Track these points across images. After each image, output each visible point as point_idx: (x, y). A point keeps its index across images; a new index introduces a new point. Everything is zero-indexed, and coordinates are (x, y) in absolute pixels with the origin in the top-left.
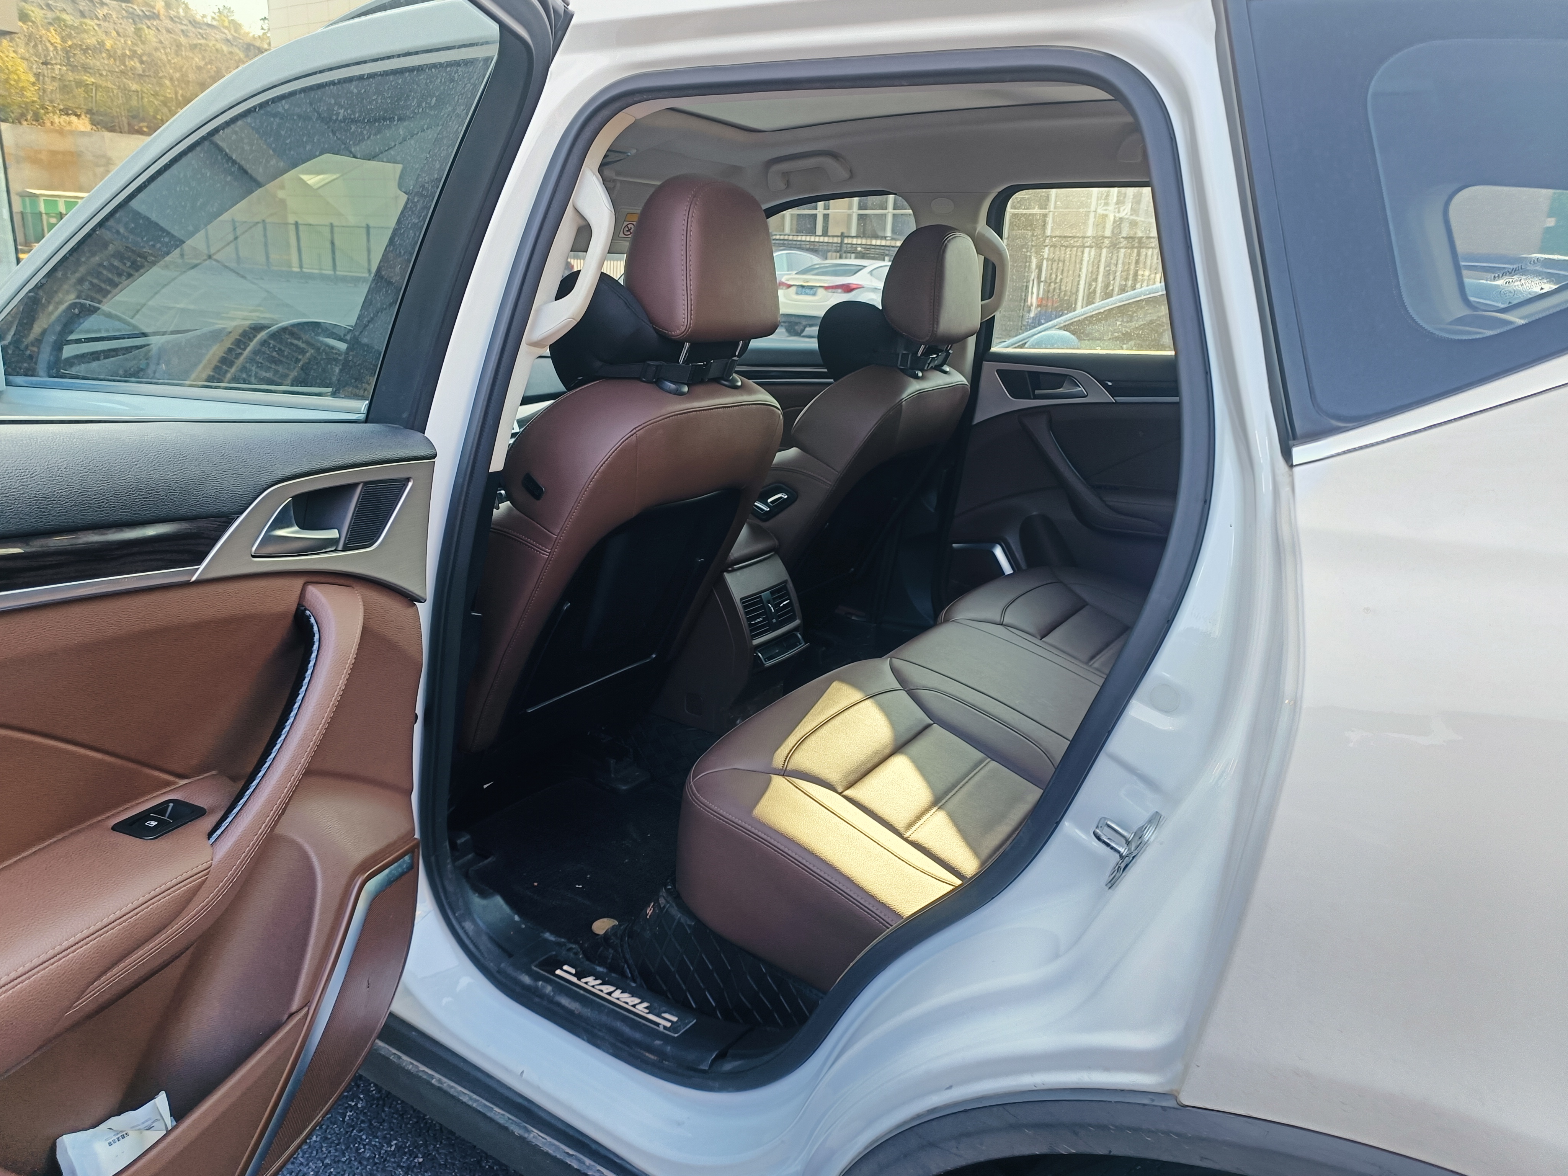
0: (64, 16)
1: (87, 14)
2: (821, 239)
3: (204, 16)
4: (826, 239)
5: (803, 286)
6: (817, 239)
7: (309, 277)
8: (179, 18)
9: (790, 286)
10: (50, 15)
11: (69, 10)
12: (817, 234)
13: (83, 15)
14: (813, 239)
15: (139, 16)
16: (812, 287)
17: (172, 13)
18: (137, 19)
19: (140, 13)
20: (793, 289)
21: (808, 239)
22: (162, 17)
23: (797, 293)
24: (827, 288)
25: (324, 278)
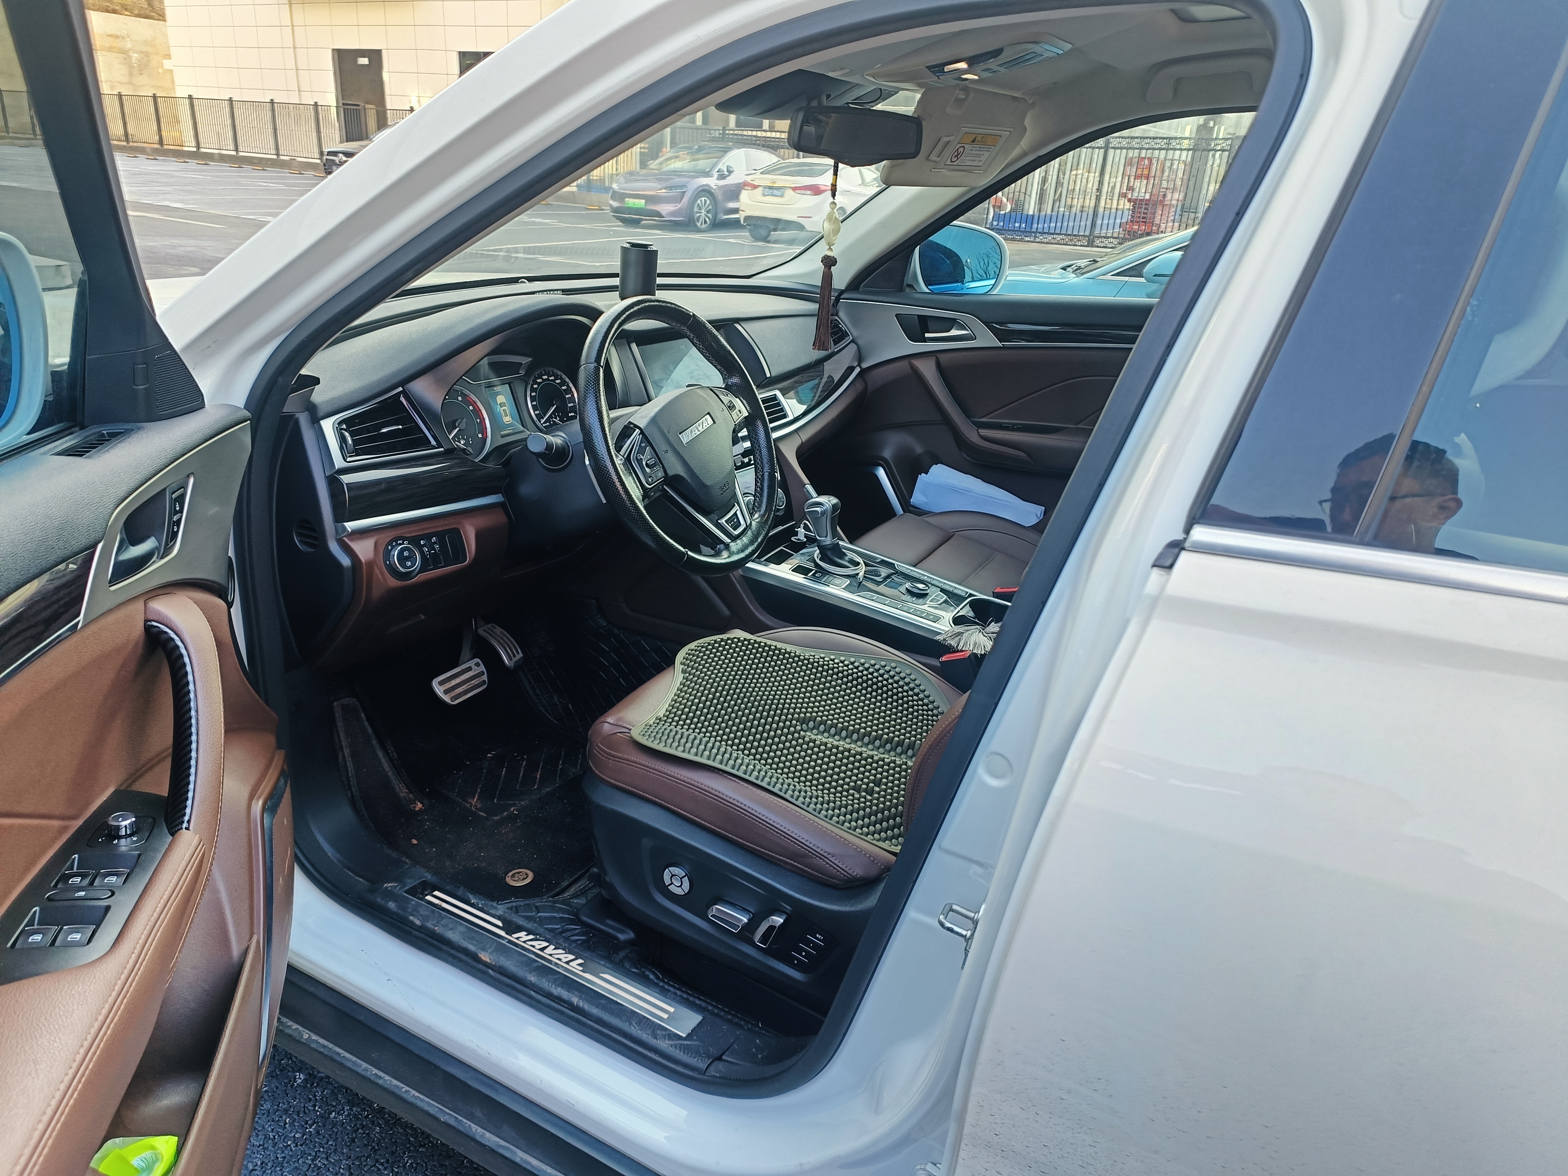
2: (769, 134)
4: (773, 135)
5: (770, 188)
6: (764, 134)
7: (209, 157)
9: (755, 187)
12: (764, 128)
14: (759, 134)
16: (779, 188)
20: (760, 189)
21: (754, 133)
23: (764, 195)
24: (794, 189)
25: (223, 158)
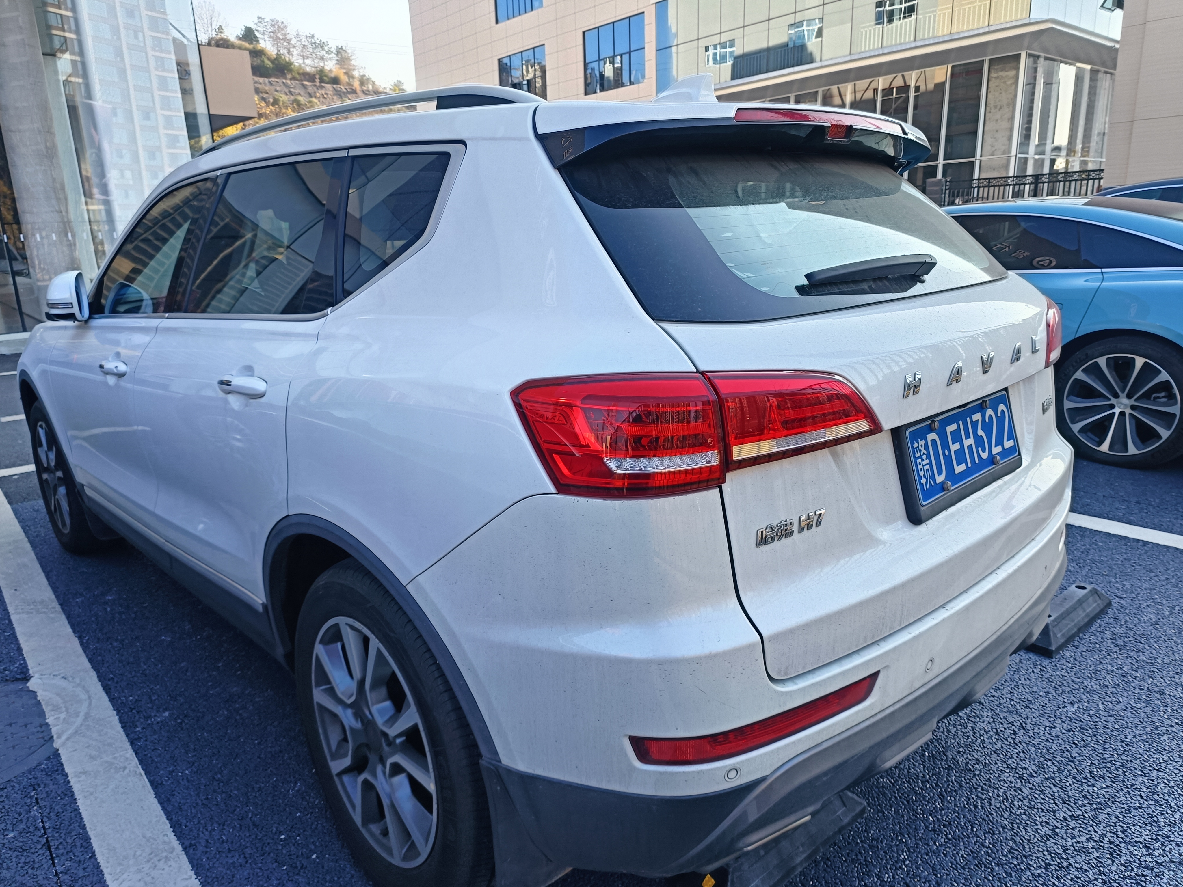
0: (300, 98)
1: (313, 95)
3: (385, 88)
8: (368, 91)
10: (292, 98)
11: (302, 93)
13: (310, 95)
15: (343, 92)
17: (364, 88)
18: (342, 95)
19: (345, 90)
22: (358, 91)
